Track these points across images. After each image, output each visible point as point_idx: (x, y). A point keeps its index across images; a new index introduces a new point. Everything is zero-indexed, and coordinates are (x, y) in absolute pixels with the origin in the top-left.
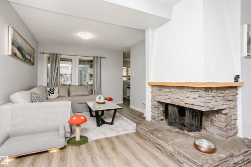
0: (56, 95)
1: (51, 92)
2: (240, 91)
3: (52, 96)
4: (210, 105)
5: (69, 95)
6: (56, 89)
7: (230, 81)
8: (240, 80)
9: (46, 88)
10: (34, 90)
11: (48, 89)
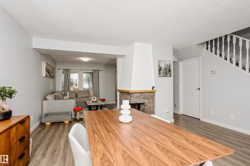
0: (68, 97)
1: (65, 95)
2: (156, 93)
3: (65, 98)
4: (135, 101)
5: (77, 97)
6: (68, 93)
7: (150, 89)
8: (154, 89)
9: (62, 92)
10: (56, 94)
11: (63, 93)
